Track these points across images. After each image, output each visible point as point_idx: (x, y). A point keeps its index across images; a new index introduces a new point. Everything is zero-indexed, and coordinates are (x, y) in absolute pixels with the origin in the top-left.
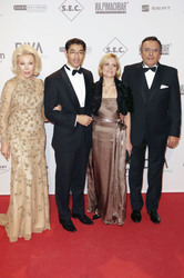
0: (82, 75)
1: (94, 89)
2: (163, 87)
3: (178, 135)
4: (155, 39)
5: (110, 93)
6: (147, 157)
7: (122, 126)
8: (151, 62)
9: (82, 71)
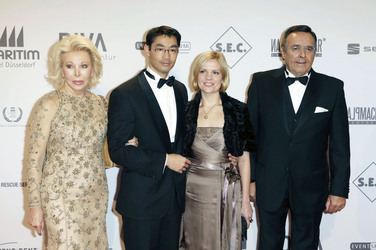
2: (319, 110)
7: (233, 174)
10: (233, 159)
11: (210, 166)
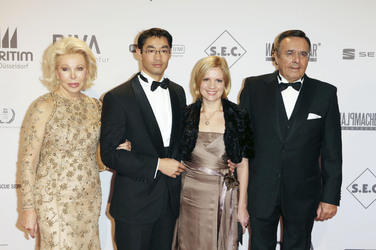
0: (167, 91)
1: (186, 116)
3: (336, 201)
4: (301, 34)
5: (213, 122)
6: (279, 239)
8: (293, 74)
11: (208, 171)
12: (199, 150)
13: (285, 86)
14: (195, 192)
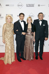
2: (44, 25)
5: (30, 27)
6: (39, 43)
9: (23, 21)
10: (33, 33)
11: (29, 34)
12: (28, 31)
13: (40, 21)
14: (27, 37)
